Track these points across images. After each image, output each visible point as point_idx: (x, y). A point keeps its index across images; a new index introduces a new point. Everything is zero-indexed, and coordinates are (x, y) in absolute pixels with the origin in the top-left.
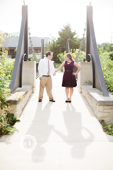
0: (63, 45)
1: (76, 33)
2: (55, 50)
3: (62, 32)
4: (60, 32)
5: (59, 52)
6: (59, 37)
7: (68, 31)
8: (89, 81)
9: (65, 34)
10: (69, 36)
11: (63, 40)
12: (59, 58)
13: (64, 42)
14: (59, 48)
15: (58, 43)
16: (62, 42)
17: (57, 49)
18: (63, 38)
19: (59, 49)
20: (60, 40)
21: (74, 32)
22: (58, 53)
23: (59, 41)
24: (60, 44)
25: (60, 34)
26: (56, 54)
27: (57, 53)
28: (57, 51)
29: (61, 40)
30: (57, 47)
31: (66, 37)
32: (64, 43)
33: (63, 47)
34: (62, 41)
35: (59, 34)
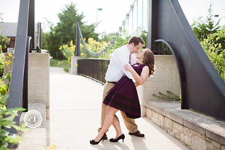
0: (65, 33)
1: (83, 16)
2: (53, 40)
3: (63, 14)
4: (60, 14)
5: (60, 42)
6: (59, 21)
7: (73, 14)
8: (160, 93)
9: (68, 17)
10: (74, 20)
11: (66, 25)
12: (63, 51)
13: (66, 28)
14: (60, 37)
15: (58, 30)
16: (64, 29)
17: (57, 39)
18: (66, 23)
19: (60, 39)
20: (61, 26)
21: (82, 15)
22: (58, 44)
23: (59, 28)
24: (61, 31)
25: (61, 17)
26: (55, 46)
27: (56, 44)
28: (57, 42)
29: (63, 25)
30: (56, 36)
31: (69, 22)
32: (66, 30)
33: (65, 36)
34: (64, 27)
35: (59, 17)
